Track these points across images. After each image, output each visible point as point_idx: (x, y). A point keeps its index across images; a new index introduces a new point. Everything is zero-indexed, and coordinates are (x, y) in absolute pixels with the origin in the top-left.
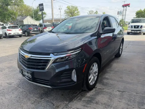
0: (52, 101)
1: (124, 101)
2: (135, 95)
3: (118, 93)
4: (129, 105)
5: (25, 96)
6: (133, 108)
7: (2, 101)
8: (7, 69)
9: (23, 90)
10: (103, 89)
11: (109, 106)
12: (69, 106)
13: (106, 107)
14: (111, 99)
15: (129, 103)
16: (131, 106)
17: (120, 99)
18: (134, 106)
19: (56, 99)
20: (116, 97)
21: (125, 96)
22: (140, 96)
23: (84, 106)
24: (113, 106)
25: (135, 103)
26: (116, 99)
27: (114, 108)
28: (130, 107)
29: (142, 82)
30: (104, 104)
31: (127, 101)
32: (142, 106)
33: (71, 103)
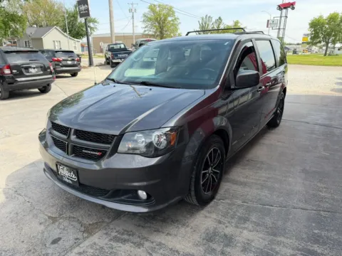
0: (80, 219)
1: (215, 216)
2: (238, 206)
4: (220, 222)
5: (28, 210)
6: (227, 227)
9: (26, 199)
12: (112, 226)
15: (223, 219)
16: (224, 224)
18: (228, 225)
19: (89, 215)
21: (221, 207)
22: (248, 207)
23: (139, 226)
25: (232, 218)
27: (191, 228)
28: (220, 225)
29: (264, 181)
31: (220, 216)
32: (245, 223)
33: (116, 222)
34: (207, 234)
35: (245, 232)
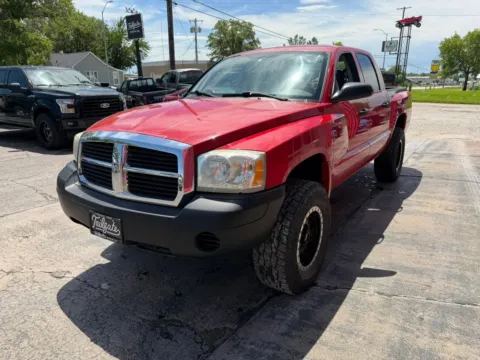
0: (190, 324)
1: (393, 320)
2: (424, 305)
3: (376, 298)
4: (405, 330)
5: (111, 311)
6: (418, 337)
7: (46, 324)
8: (43, 232)
9: (102, 292)
10: (336, 288)
11: (352, 333)
12: (241, 335)
13: (342, 337)
14: (358, 316)
15: (407, 326)
16: (412, 332)
17: (382, 314)
18: (418, 333)
19: (202, 318)
20: (371, 310)
21: (396, 307)
22: (439, 306)
23: (283, 335)
24: (363, 333)
26: (372, 314)
27: (364, 339)
28: (407, 335)
29: (447, 267)
30: (339, 328)
31: (401, 321)
32: (442, 331)
33: (245, 328)
34: (392, 347)
35: (449, 344)
